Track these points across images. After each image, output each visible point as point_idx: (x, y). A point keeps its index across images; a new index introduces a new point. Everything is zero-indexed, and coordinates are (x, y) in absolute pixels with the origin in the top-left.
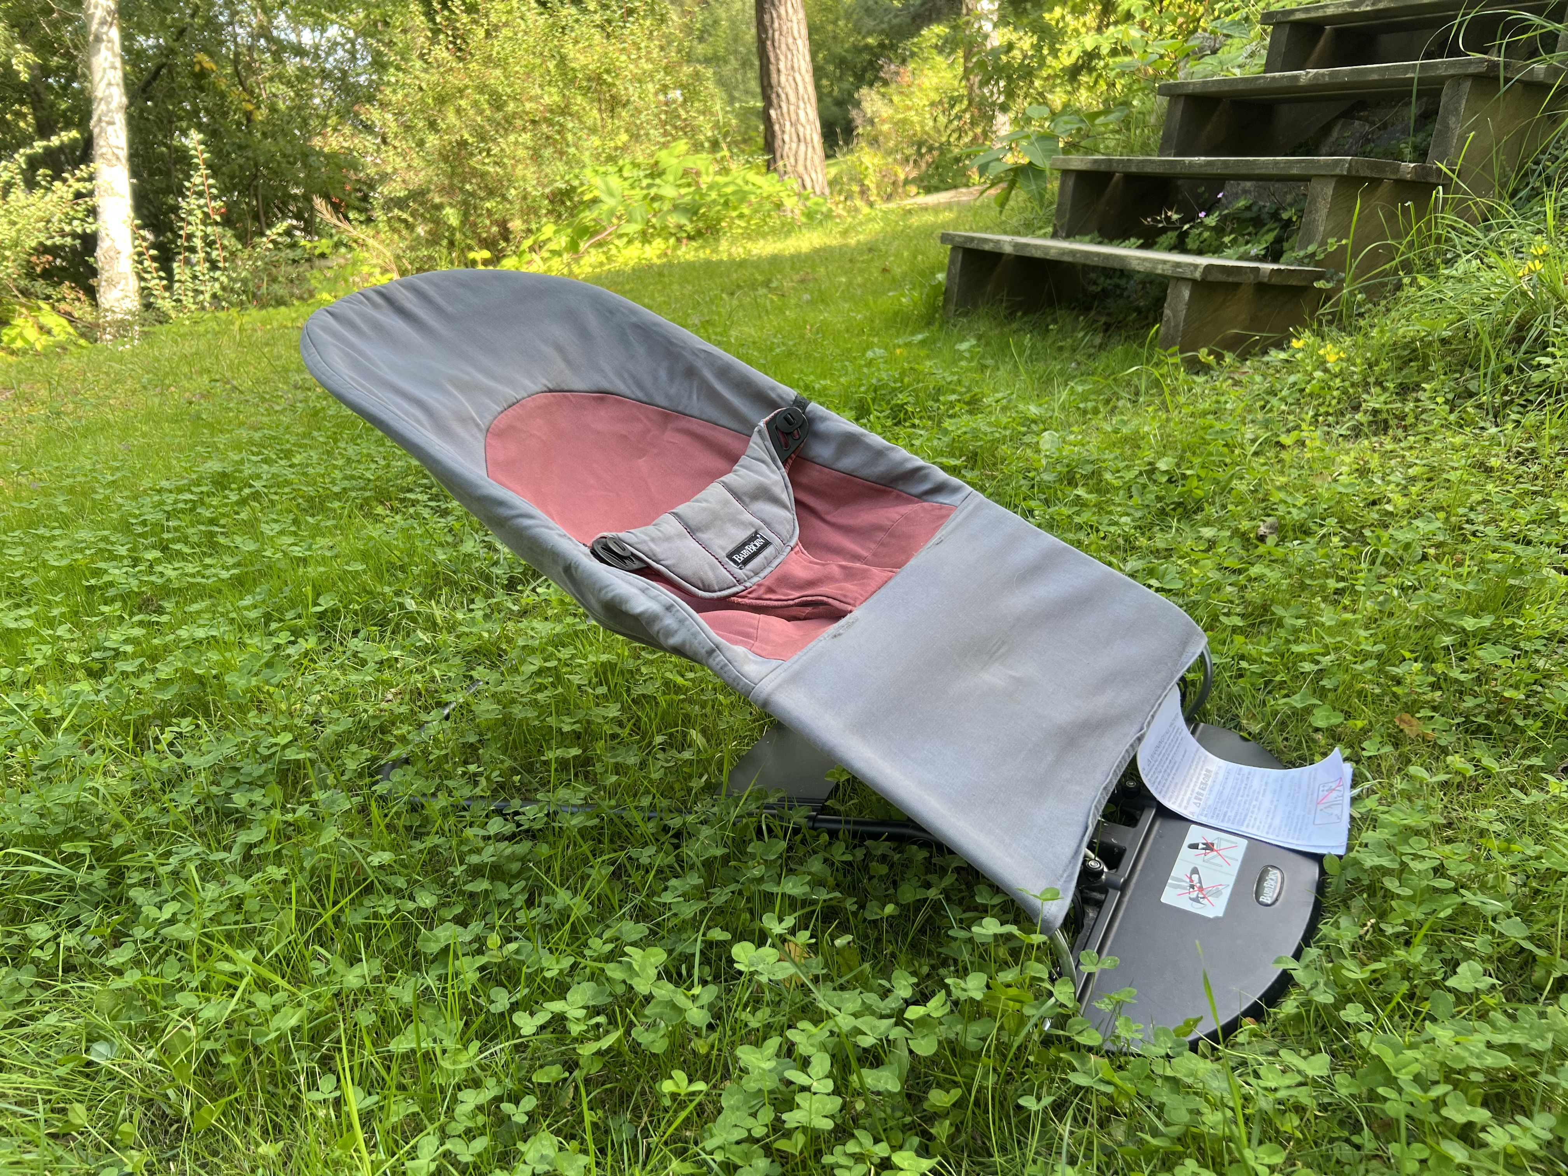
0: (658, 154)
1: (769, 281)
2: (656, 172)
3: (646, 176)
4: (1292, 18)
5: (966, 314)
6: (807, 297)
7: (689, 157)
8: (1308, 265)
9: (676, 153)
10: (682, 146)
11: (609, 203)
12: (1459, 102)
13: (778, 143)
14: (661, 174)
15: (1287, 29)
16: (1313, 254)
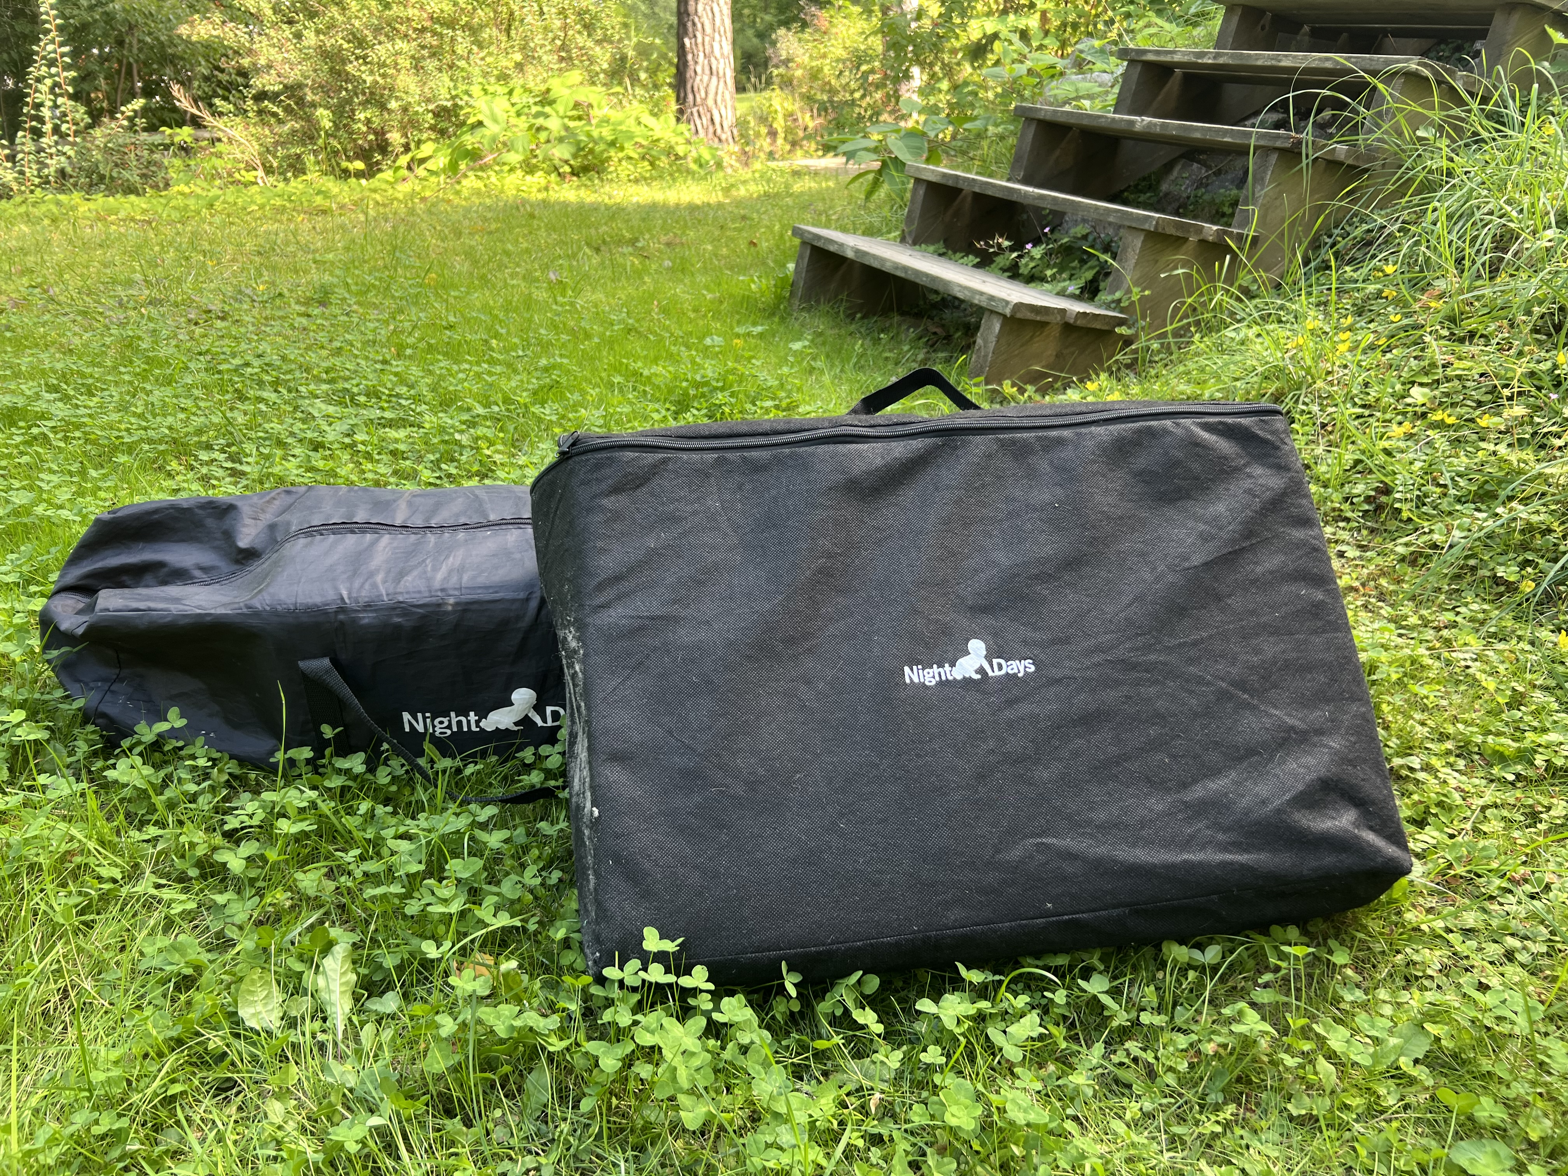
0: (550, 81)
1: (637, 240)
2: (546, 99)
3: (535, 104)
4: (1144, 58)
5: (809, 310)
6: (667, 263)
7: (581, 88)
8: (1114, 310)
9: (570, 83)
10: (576, 76)
11: (491, 129)
12: (1265, 172)
13: (690, 73)
14: (551, 103)
15: (1139, 68)
16: (1119, 301)
